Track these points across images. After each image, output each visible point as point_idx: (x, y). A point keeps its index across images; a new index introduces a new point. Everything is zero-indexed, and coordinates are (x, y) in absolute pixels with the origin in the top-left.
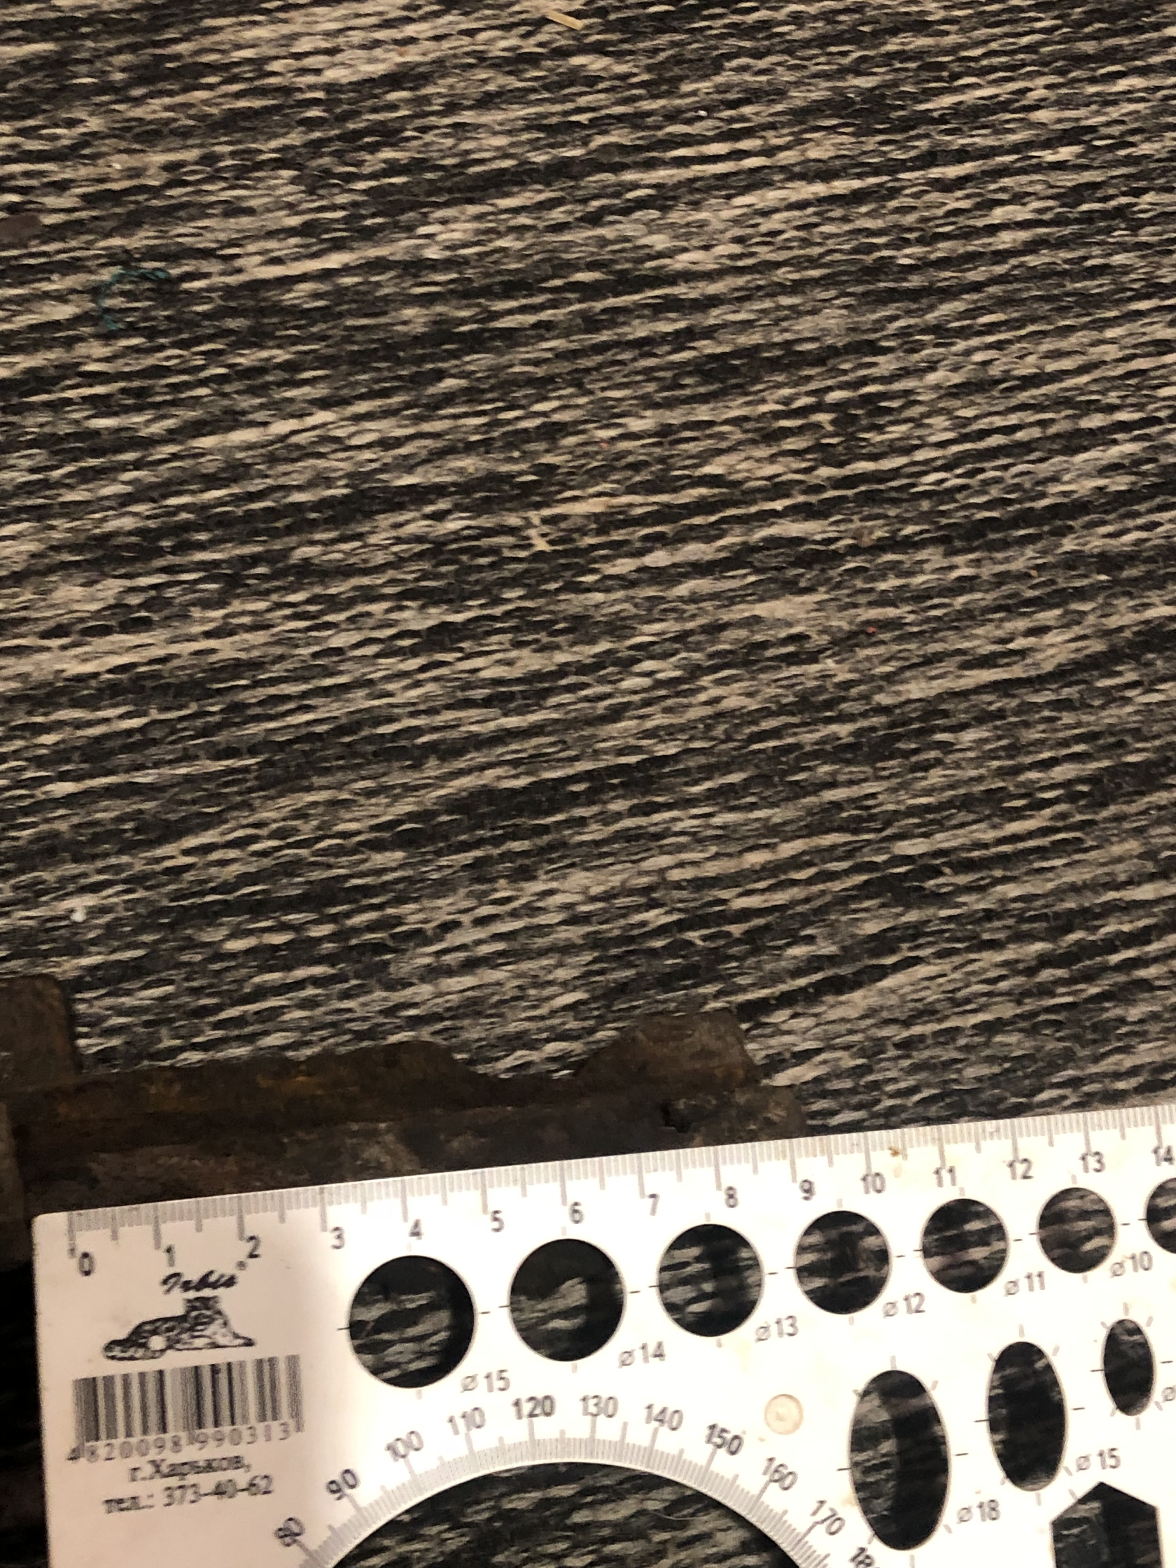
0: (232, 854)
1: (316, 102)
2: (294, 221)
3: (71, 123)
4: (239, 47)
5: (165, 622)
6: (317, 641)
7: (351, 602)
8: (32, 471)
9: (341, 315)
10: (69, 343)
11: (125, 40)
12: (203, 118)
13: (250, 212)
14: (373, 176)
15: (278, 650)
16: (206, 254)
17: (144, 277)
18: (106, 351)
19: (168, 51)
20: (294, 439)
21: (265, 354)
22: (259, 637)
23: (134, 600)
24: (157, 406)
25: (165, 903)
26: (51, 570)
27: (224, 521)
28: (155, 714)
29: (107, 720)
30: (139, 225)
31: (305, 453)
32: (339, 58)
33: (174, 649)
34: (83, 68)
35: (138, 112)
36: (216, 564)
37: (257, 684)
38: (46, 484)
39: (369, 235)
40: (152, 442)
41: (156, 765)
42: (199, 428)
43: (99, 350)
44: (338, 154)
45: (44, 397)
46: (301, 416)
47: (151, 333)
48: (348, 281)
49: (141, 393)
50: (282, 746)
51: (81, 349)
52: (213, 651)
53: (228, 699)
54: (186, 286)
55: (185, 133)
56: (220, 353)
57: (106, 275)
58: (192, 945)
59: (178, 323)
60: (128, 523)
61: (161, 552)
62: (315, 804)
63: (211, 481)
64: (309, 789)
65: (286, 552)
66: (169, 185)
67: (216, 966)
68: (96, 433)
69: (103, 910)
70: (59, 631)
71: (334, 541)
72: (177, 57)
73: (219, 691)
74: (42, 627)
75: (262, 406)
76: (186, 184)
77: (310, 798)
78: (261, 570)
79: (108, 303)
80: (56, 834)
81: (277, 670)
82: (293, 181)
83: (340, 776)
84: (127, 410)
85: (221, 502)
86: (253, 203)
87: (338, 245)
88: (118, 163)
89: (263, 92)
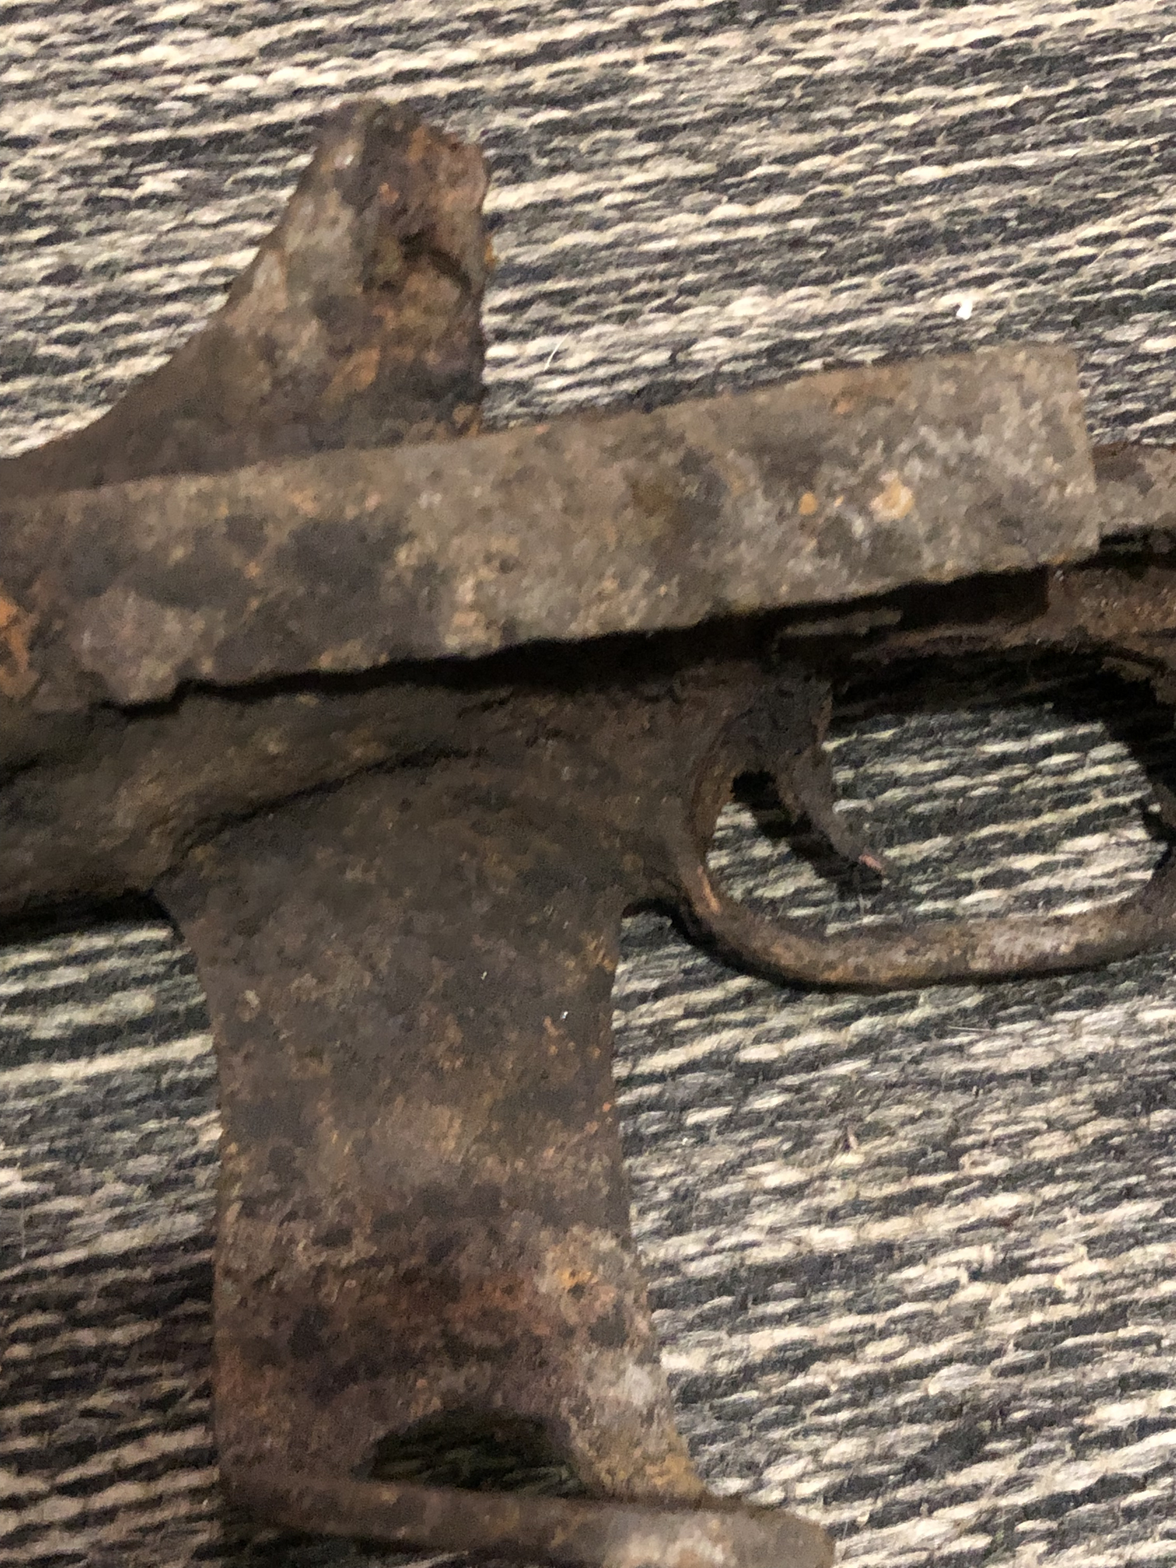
0: (1138, 244)
25: (1064, 298)
28: (1028, 91)
29: (973, 98)
33: (1041, 20)
37: (1144, 57)
41: (1036, 146)
52: (1089, 22)
53: (1114, 73)
58: (1100, 343)
67: (1138, 368)
69: (993, 306)
73: (1102, 66)
80: (926, 224)
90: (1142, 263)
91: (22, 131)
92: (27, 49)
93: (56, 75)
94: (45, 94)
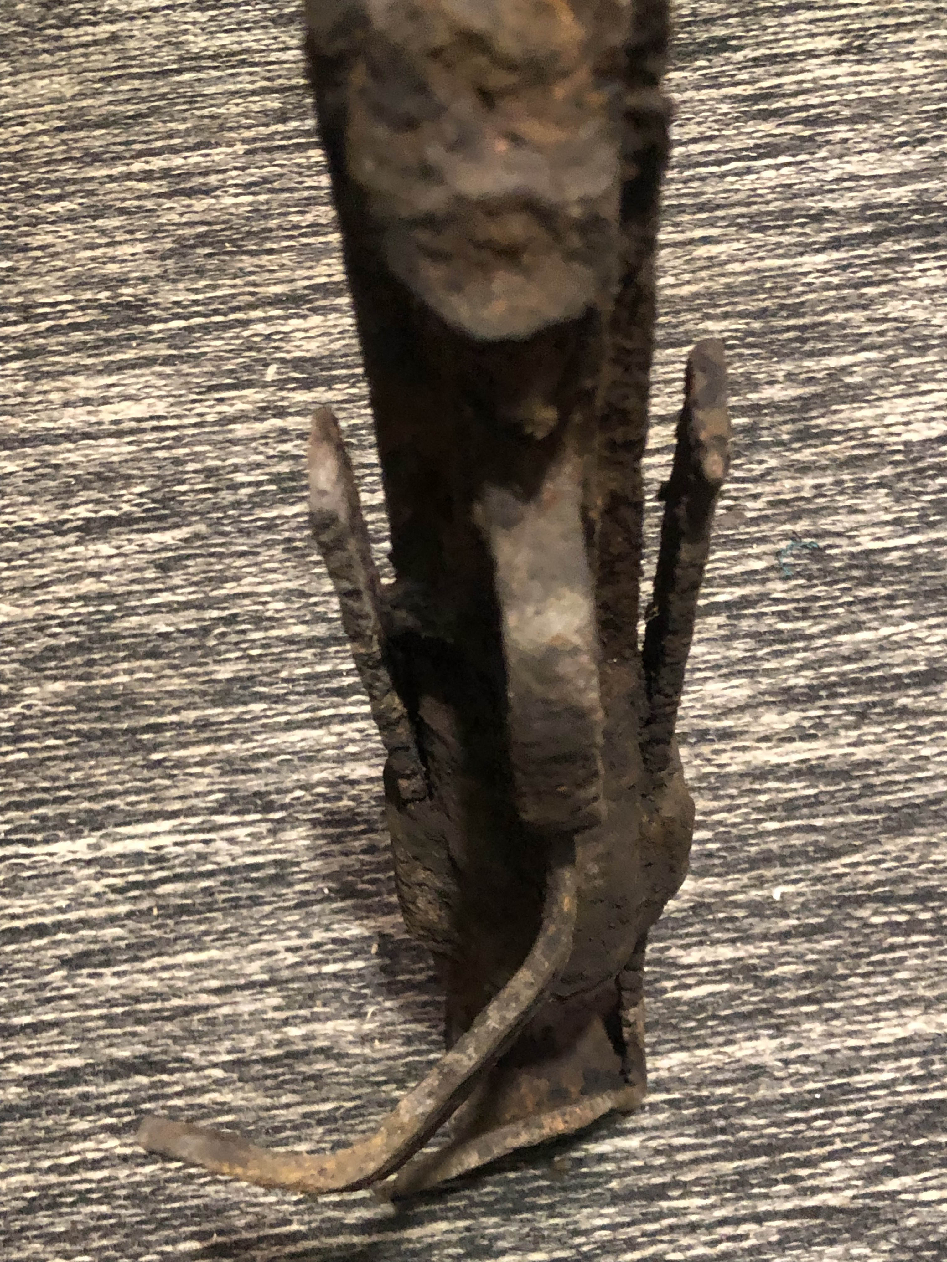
0: (871, 868)
1: (899, 451)
2: (889, 517)
3: (761, 462)
4: (853, 421)
5: (825, 736)
6: (913, 751)
7: (931, 731)
8: (746, 651)
9: (918, 569)
10: (764, 582)
11: (788, 417)
12: (834, 460)
13: (863, 512)
14: (934, 493)
15: (891, 756)
16: (839, 535)
17: (805, 546)
18: (785, 587)
19: (813, 422)
20: (894, 638)
21: (874, 590)
22: (879, 748)
23: (806, 724)
24: (815, 617)
25: (834, 893)
26: (759, 705)
27: (855, 682)
28: (822, 788)
29: (795, 790)
30: (800, 518)
31: (899, 646)
32: (911, 427)
33: (830, 752)
34: (765, 432)
35: (797, 456)
36: (852, 705)
37: (878, 774)
38: (754, 658)
39: (932, 525)
40: (811, 637)
41: (824, 816)
42: (838, 630)
43: (779, 586)
44: (913, 480)
45: (751, 611)
46: (897, 625)
47: (810, 578)
48: (921, 551)
49: (804, 610)
50: (896, 810)
51: (770, 586)
52: (852, 754)
53: (864, 781)
54: (828, 552)
55: (824, 468)
56: (849, 589)
57: (783, 545)
58: (851, 917)
59: (825, 572)
60: (801, 682)
61: (820, 698)
62: (916, 844)
63: (847, 659)
64: (912, 835)
65: (891, 702)
66: (816, 497)
67: (867, 931)
68: (781, 632)
69: (800, 894)
70: (766, 739)
71: (920, 696)
72: (817, 426)
73: (858, 777)
74: (756, 736)
75: (875, 619)
76: (825, 496)
77: (913, 840)
78: (877, 710)
79: (784, 560)
80: (771, 851)
81: (891, 766)
82: (887, 495)
83: (931, 829)
84: (798, 619)
85: (853, 672)
86: (865, 507)
87: (914, 531)
88: (788, 484)
89: (868, 446)
90: (873, 878)
91: (354, 776)
92: (357, 736)
93: (371, 750)
94: (364, 759)
